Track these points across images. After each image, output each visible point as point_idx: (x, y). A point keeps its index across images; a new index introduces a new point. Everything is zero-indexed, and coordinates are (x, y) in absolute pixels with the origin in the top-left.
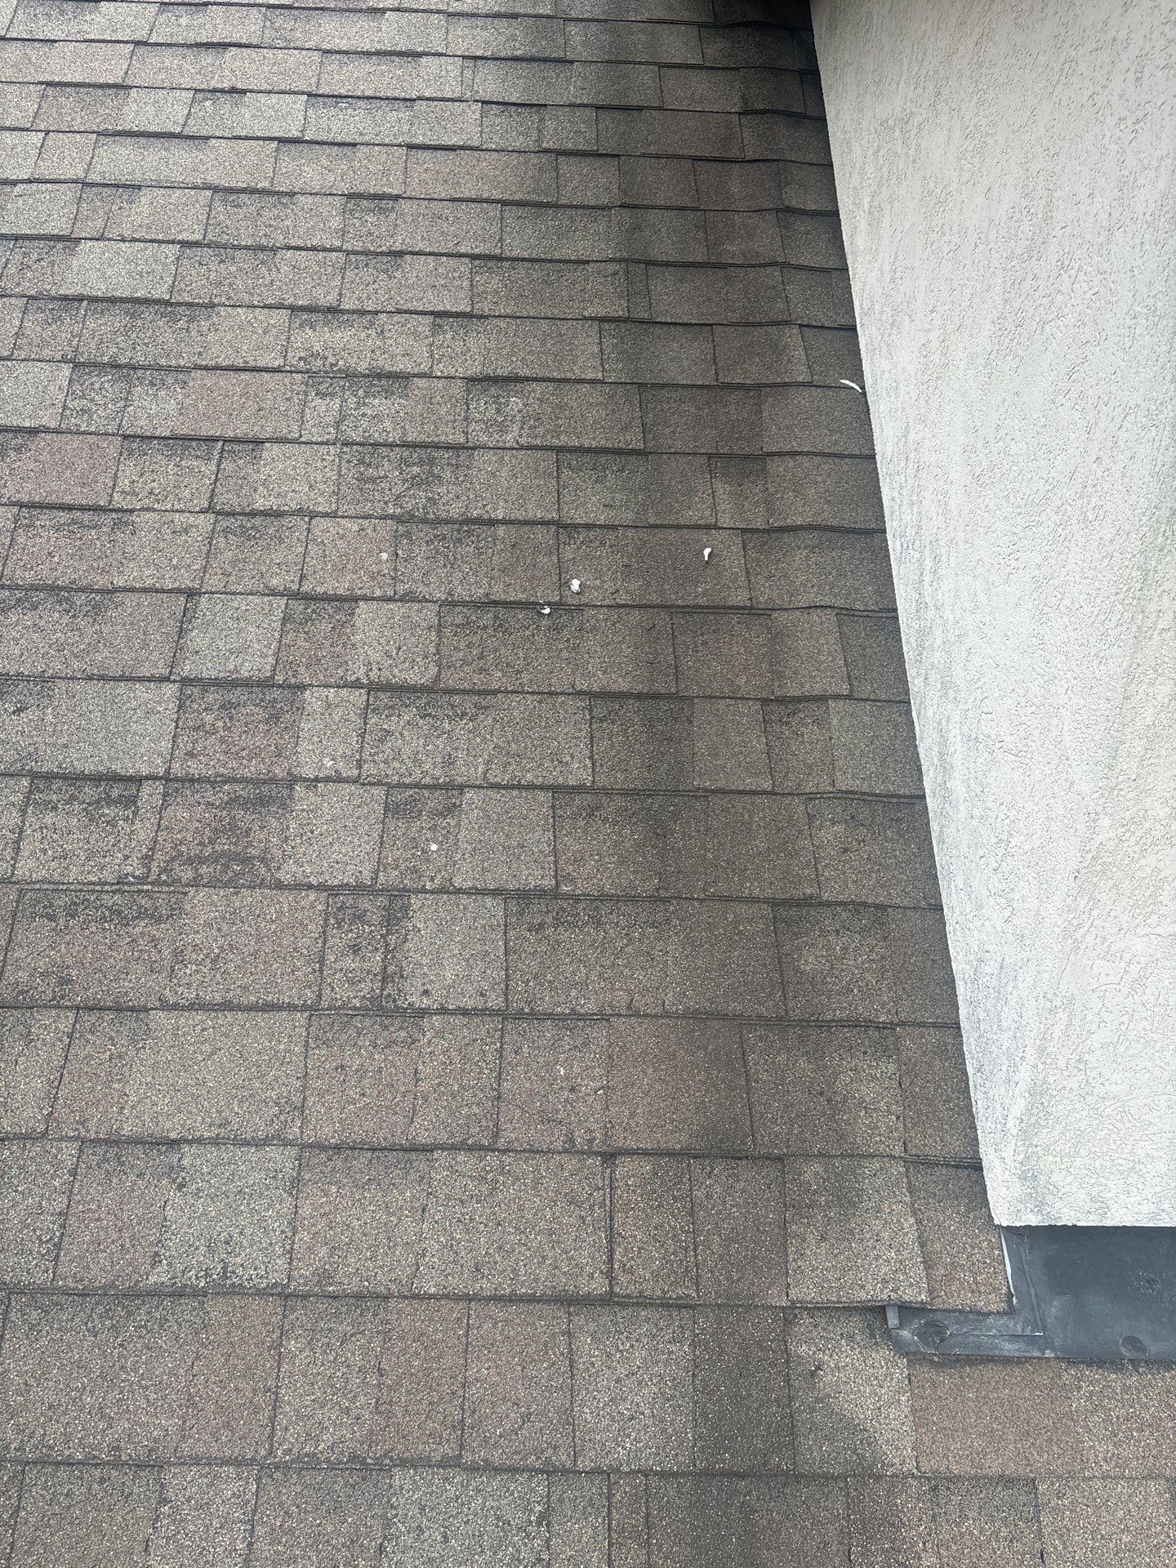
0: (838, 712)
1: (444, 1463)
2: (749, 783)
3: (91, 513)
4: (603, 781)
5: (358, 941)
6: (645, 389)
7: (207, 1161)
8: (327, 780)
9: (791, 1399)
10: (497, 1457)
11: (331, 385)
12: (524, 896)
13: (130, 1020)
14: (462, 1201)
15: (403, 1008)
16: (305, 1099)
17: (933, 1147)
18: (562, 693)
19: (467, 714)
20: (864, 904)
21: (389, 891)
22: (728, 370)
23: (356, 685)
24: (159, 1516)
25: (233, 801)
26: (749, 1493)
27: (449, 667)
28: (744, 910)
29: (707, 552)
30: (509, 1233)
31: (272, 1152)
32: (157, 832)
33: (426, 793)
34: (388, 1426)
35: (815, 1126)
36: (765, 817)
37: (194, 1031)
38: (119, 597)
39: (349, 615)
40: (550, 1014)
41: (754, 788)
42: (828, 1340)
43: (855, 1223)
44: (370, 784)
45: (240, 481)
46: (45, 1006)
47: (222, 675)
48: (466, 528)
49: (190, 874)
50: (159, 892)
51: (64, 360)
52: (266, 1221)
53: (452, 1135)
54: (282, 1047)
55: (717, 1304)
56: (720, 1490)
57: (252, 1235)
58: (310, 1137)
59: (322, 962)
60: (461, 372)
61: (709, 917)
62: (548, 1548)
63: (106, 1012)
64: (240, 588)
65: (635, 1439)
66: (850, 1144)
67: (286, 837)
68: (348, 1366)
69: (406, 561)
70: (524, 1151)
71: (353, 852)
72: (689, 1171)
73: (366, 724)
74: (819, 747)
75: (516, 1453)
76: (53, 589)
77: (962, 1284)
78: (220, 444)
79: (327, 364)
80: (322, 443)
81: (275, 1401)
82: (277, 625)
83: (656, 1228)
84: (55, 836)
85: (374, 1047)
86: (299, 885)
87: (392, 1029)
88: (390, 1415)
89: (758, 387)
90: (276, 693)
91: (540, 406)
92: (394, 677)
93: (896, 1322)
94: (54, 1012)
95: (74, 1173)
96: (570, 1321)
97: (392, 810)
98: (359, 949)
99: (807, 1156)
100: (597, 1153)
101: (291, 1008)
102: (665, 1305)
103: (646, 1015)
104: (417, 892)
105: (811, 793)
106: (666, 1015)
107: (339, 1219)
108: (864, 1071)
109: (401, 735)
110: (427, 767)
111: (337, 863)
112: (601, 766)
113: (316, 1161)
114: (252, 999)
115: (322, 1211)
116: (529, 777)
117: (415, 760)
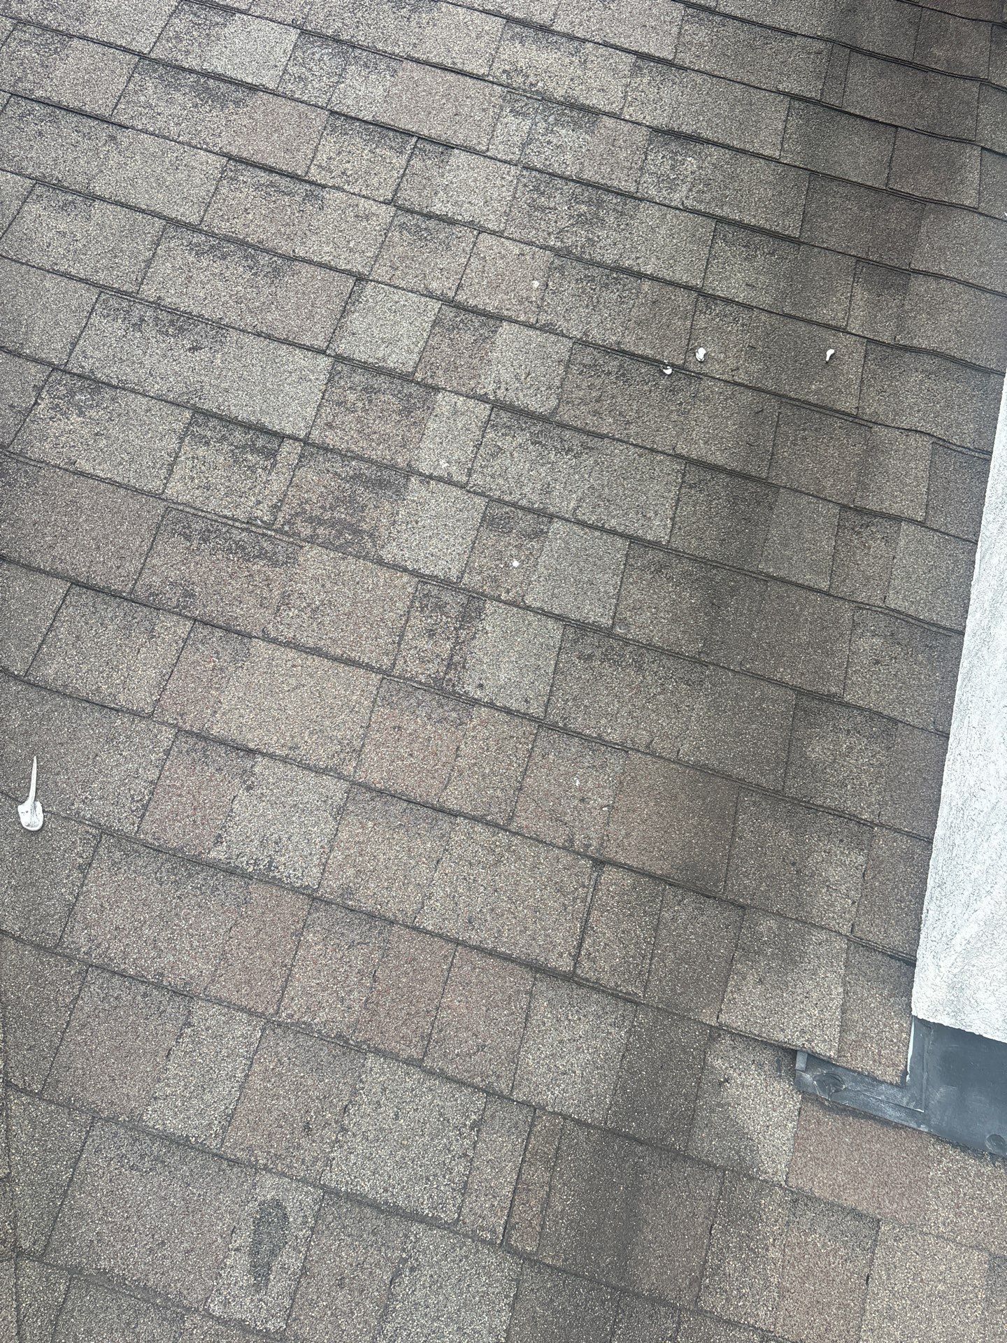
0: (907, 535)
1: (409, 1062)
2: (808, 578)
3: (288, 179)
4: (677, 543)
5: (435, 627)
6: (816, 177)
7: (274, 774)
8: (440, 479)
9: (697, 1097)
10: (450, 1070)
11: (526, 104)
12: (583, 627)
13: (234, 640)
14: (470, 864)
15: (459, 694)
16: (363, 745)
17: (876, 935)
18: (663, 453)
19: (573, 451)
20: (880, 714)
21: (470, 592)
22: (901, 177)
23: (483, 399)
24: (182, 1034)
25: (356, 477)
26: (643, 1157)
27: (568, 403)
28: (771, 690)
29: (830, 352)
30: (503, 901)
31: (328, 781)
32: (288, 487)
33: (520, 514)
34: (371, 1021)
35: (781, 889)
36: (814, 614)
37: (286, 665)
38: (297, 266)
39: (492, 332)
40: (579, 733)
41: (812, 584)
42: (740, 1061)
43: (792, 978)
44: (475, 493)
45: (424, 181)
46: (169, 611)
47: (370, 360)
48: (615, 275)
49: (309, 531)
50: (280, 540)
51: (293, 25)
52: (310, 834)
53: (475, 809)
54: (355, 698)
55: (658, 1008)
56: (621, 1147)
57: (297, 842)
58: (361, 777)
59: (401, 636)
60: (648, 120)
61: (739, 689)
62: (474, 1148)
63: (217, 630)
64: (403, 284)
65: (563, 1090)
66: (807, 912)
67: (394, 521)
68: (350, 966)
69: (554, 293)
70: (531, 838)
71: (447, 549)
72: (663, 894)
73: (483, 437)
75: (466, 1071)
76: (243, 244)
77: (867, 1052)
78: (414, 139)
79: (528, 82)
80: (505, 162)
81: (289, 975)
82: (427, 326)
83: (623, 932)
84: (203, 468)
85: (428, 719)
86: (397, 565)
87: (446, 708)
88: (374, 1013)
89: (924, 201)
90: (413, 389)
91: (713, 172)
92: (518, 400)
93: (803, 1066)
94: (175, 618)
95: (167, 752)
96: (534, 985)
97: (488, 521)
98: (434, 635)
99: (767, 912)
100: (590, 858)
101: (368, 667)
102: (615, 995)
103: (661, 757)
104: (492, 599)
105: (862, 603)
106: (678, 762)
107: (369, 849)
108: (836, 856)
109: (512, 455)
110: (526, 490)
111: (432, 556)
112: (680, 528)
113: (361, 798)
114: (339, 651)
115: (357, 839)
116: (613, 522)
117: (518, 482)
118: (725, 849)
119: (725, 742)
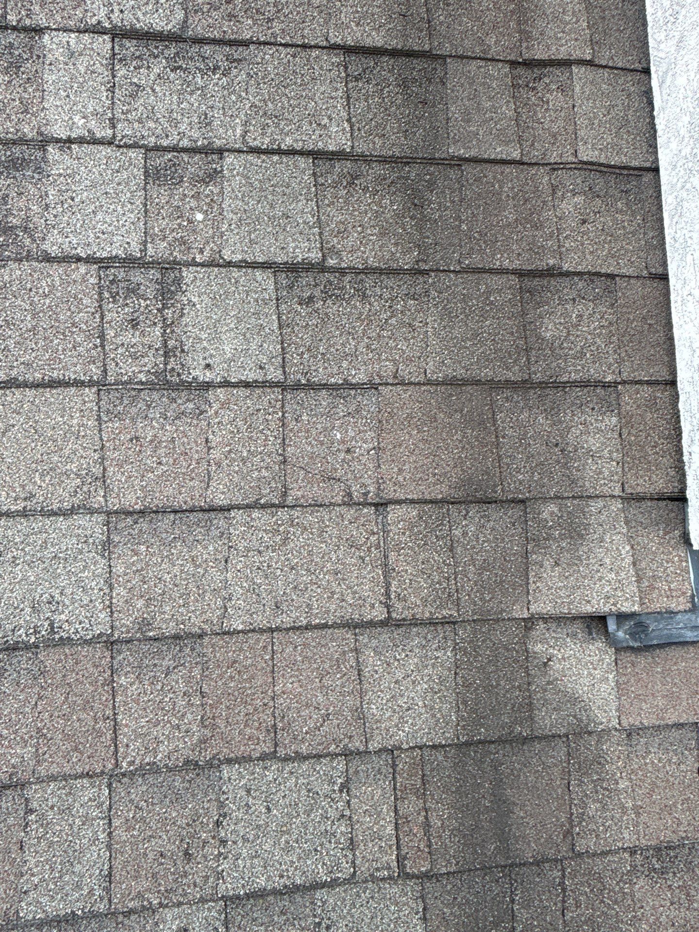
0: (580, 79)
1: (263, 757)
2: (499, 151)
4: (362, 147)
5: (136, 315)
7: (18, 531)
8: (81, 141)
9: (529, 684)
10: (304, 749)
12: (293, 269)
14: (259, 552)
15: (187, 382)
16: (105, 469)
17: (643, 486)
18: (317, 47)
19: (219, 68)
20: (598, 274)
21: (159, 264)
23: (97, 30)
24: (27, 823)
26: (497, 753)
27: (196, 12)
28: (496, 281)
30: (302, 575)
31: (82, 520)
33: (186, 157)
34: (213, 736)
35: (552, 473)
36: (514, 188)
40: (325, 384)
41: (504, 156)
42: (557, 639)
43: (583, 551)
44: (126, 146)
52: (83, 581)
53: (246, 497)
54: (75, 421)
55: (473, 620)
56: (475, 752)
57: (72, 594)
58: (114, 504)
59: (102, 336)
61: (464, 289)
62: (349, 806)
65: (412, 724)
66: (581, 487)
67: (46, 205)
68: (174, 692)
70: (310, 505)
71: (118, 221)
72: (448, 515)
73: (114, 76)
74: (563, 114)
75: (319, 744)
77: (660, 592)
81: (115, 726)
83: (423, 563)
85: (165, 419)
86: (67, 257)
87: (179, 401)
88: (214, 726)
90: (11, 37)
92: (138, 20)
93: (615, 627)
96: (356, 640)
97: (152, 175)
98: (137, 324)
99: (545, 499)
100: (371, 504)
101: (78, 384)
102: (432, 623)
103: (410, 383)
104: (188, 264)
105: (555, 163)
106: (429, 383)
107: (151, 574)
108: (592, 425)
109: (153, 90)
110: (183, 127)
111: (103, 233)
112: (359, 130)
113: (123, 525)
114: (38, 376)
115: (134, 568)
116: (289, 141)
117: (170, 120)
118: (493, 453)
119: (466, 347)
